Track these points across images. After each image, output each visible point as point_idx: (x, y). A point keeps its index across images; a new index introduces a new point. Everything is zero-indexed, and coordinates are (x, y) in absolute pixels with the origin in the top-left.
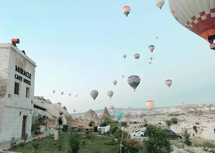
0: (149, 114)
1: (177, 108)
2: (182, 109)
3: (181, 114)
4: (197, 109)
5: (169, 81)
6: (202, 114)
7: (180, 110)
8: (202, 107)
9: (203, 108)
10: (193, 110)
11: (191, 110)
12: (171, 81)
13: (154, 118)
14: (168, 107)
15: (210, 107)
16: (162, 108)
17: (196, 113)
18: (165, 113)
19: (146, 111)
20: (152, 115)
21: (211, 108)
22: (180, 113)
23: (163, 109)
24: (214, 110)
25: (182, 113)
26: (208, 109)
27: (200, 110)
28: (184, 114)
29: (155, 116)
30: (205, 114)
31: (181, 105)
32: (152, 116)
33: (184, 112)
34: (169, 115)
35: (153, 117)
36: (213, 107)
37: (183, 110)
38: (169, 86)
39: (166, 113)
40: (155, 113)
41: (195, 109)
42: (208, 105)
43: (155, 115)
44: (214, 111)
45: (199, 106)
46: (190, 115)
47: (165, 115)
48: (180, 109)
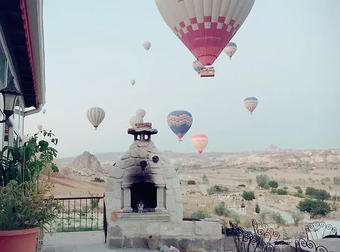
0: (207, 166)
1: (261, 154)
2: (273, 158)
3: (272, 168)
4: (302, 159)
5: (251, 101)
6: (312, 169)
7: (269, 160)
8: (312, 155)
9: (312, 157)
10: (294, 160)
11: (290, 160)
12: (257, 100)
13: (219, 173)
14: (243, 153)
15: (326, 155)
16: (232, 154)
17: (300, 166)
18: (239, 163)
19: (199, 159)
20: (213, 167)
21: (327, 159)
22: (270, 166)
23: (234, 156)
24: (332, 161)
25: (273, 166)
26: (321, 160)
27: (306, 160)
28: (277, 168)
29: (220, 170)
30: (317, 168)
31: (268, 150)
32: (213, 170)
33: (277, 165)
34: (249, 168)
35: (216, 171)
36: (330, 156)
37: (276, 160)
38: (252, 111)
39: (241, 164)
40: (218, 163)
41: (298, 160)
42: (322, 153)
43: (220, 167)
44: (332, 163)
45: (306, 154)
46: (289, 169)
47: (239, 168)
48: (268, 158)
